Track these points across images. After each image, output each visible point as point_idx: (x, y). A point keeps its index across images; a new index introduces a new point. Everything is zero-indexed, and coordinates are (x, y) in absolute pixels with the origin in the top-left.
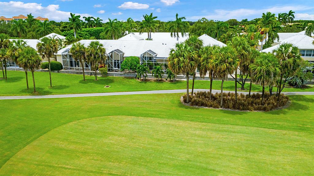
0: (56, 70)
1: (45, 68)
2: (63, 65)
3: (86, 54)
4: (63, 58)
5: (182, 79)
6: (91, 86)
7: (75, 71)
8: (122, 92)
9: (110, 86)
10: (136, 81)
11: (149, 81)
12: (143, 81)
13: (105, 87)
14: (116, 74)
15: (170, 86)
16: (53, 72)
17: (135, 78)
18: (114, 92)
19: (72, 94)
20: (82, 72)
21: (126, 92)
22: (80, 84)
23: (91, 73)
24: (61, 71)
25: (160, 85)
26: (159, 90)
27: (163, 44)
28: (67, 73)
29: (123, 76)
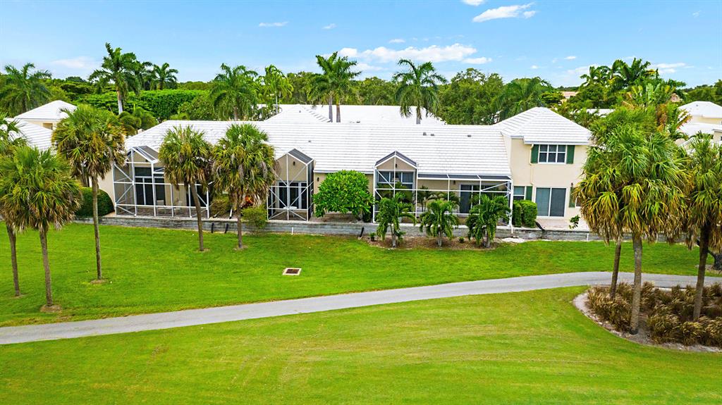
2: (116, 199)
5: (504, 238)
6: (238, 270)
7: (158, 218)
8: (362, 291)
9: (300, 269)
10: (369, 248)
11: (410, 247)
12: (392, 249)
13: (284, 274)
14: (297, 226)
15: (493, 265)
16: (82, 222)
17: (359, 238)
18: (334, 294)
19: (193, 308)
20: (182, 221)
21: (374, 290)
22: (194, 264)
23: (211, 224)
24: (109, 218)
25: (456, 261)
26: (472, 280)
27: (425, 134)
28: (129, 223)
29: (318, 232)
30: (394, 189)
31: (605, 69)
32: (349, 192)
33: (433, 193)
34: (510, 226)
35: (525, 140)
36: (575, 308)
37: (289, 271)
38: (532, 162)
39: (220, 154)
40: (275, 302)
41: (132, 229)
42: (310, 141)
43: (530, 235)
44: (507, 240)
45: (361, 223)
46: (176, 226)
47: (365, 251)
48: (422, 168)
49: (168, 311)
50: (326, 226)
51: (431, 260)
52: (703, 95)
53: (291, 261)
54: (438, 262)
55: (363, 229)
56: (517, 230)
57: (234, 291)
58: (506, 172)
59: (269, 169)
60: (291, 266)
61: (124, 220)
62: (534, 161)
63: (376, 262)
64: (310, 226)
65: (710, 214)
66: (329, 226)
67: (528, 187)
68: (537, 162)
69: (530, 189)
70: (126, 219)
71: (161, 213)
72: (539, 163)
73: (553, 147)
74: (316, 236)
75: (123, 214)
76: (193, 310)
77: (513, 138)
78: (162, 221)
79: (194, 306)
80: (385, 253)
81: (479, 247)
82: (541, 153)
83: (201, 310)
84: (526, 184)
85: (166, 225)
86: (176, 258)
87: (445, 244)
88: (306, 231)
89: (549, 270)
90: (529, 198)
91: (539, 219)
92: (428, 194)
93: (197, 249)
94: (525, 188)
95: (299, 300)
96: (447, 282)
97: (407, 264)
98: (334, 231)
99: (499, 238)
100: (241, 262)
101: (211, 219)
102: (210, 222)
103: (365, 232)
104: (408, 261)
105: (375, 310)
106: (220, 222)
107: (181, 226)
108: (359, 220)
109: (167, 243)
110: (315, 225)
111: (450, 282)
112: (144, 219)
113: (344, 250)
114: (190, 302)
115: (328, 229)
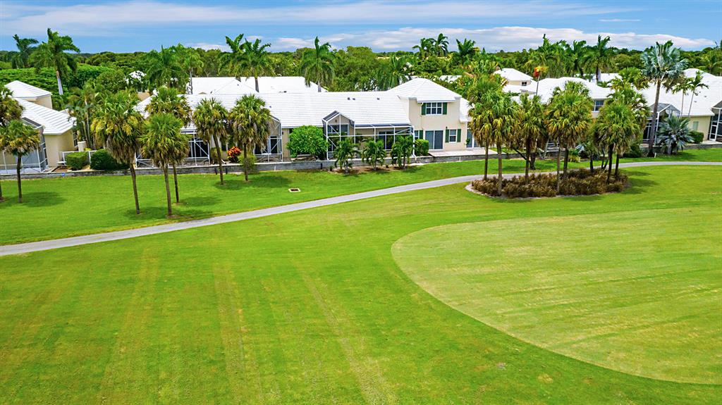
5: (412, 163)
9: (298, 189)
10: (332, 175)
12: (345, 174)
13: (290, 191)
14: (277, 166)
17: (321, 170)
27: (349, 99)
28: (150, 173)
29: (291, 168)
30: (340, 136)
31: (431, 40)
32: (314, 139)
33: (365, 138)
34: (413, 156)
35: (418, 100)
36: (467, 191)
43: (426, 161)
44: (414, 164)
45: (319, 161)
46: (187, 172)
47: (330, 177)
52: (507, 63)
54: (379, 178)
55: (322, 164)
56: (418, 158)
58: (408, 122)
61: (145, 171)
62: (423, 114)
65: (530, 132)
66: (299, 164)
69: (421, 132)
70: (147, 170)
72: (426, 115)
73: (434, 104)
74: (291, 171)
77: (410, 99)
80: (344, 177)
81: (401, 169)
82: (428, 108)
84: (419, 129)
87: (378, 169)
90: (421, 138)
91: (430, 151)
92: (362, 138)
94: (419, 132)
97: (362, 181)
98: (303, 167)
99: (409, 163)
101: (213, 165)
102: (213, 167)
103: (323, 166)
107: (191, 172)
108: (318, 158)
110: (288, 164)
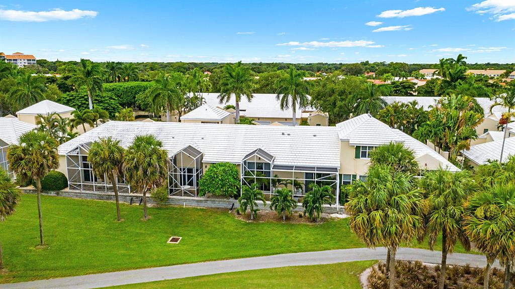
0: (53, 190)
1: (27, 185)
2: (70, 178)
3: (125, 166)
4: (69, 163)
5: (332, 213)
6: (138, 238)
7: (96, 193)
8: (215, 260)
9: (181, 238)
10: (235, 221)
11: (263, 220)
12: (250, 221)
13: (168, 242)
14: (188, 201)
15: (316, 238)
16: (46, 194)
17: (230, 212)
18: (194, 262)
19: (95, 273)
20: (112, 195)
21: (224, 259)
22: (110, 232)
23: (131, 198)
24: (65, 192)
25: (291, 234)
26: (296, 252)
27: (283, 134)
28: (77, 196)
29: (203, 206)
30: (255, 177)
32: (222, 180)
33: (283, 180)
34: (337, 205)
35: (350, 142)
36: (359, 281)
37: (173, 240)
38: (355, 158)
39: (128, 158)
40: (152, 269)
41: (78, 201)
42: (203, 139)
44: (333, 216)
45: (232, 200)
46: (107, 199)
47: (230, 223)
48: (278, 160)
49: (77, 275)
50: (208, 202)
51: (274, 232)
53: (177, 231)
54: (278, 234)
55: (233, 204)
56: (342, 208)
57: (128, 257)
58: (337, 165)
59: (160, 167)
60: (175, 235)
61: (73, 194)
62: (357, 156)
63: (235, 233)
64: (198, 201)
66: (210, 202)
67: (353, 175)
68: (359, 158)
69: (355, 176)
70: (75, 193)
71: (99, 188)
72: (361, 158)
73: (371, 147)
74: (201, 209)
75: (73, 189)
76: (95, 275)
77: (342, 141)
78: (98, 195)
79: (96, 271)
80: (244, 224)
81: (311, 222)
82: (362, 151)
83: (100, 274)
84: (352, 173)
85: (101, 197)
86: (99, 226)
87: (288, 218)
88: (194, 205)
89: (354, 245)
92: (279, 181)
93: (116, 218)
94: (352, 176)
95: (169, 267)
96: (277, 254)
97: (256, 235)
98: (213, 205)
99: (329, 213)
100: (143, 231)
101: (132, 194)
102: (130, 196)
103: (234, 207)
104: (257, 233)
105: (217, 278)
106: (137, 197)
107: (111, 199)
108: (232, 197)
109: (98, 213)
110: (201, 200)
111: (279, 254)
112: (87, 193)
113: (216, 222)
114: (94, 267)
115: (210, 204)
